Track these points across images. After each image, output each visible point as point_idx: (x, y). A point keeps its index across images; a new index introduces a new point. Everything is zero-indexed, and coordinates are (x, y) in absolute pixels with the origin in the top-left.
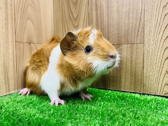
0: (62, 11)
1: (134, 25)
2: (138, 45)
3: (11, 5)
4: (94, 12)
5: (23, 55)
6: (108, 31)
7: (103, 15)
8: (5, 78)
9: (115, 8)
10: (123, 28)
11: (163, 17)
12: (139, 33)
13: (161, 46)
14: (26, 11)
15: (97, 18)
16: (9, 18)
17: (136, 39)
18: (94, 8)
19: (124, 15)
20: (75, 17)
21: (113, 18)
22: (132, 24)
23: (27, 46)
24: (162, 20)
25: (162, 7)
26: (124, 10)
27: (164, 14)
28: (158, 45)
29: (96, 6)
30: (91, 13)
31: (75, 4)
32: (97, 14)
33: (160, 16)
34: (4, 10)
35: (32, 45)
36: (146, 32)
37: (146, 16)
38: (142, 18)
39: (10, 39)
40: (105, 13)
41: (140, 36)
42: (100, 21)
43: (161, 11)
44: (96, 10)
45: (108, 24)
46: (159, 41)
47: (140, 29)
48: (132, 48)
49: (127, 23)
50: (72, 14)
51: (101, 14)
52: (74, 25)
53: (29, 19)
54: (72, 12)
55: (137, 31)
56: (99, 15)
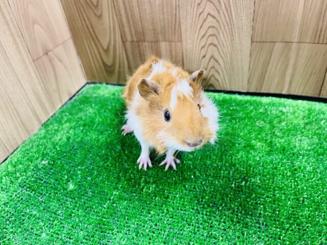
5: (46, 71)
6: (142, 26)
7: (133, 6)
10: (158, 23)
11: (198, 15)
13: (198, 45)
14: (28, 15)
15: (125, 9)
16: (17, 38)
17: (173, 37)
20: (95, 4)
21: (145, 11)
22: (168, 20)
23: (45, 58)
24: (197, 19)
25: (196, 4)
27: (198, 13)
33: (195, 15)
34: (8, 33)
36: (182, 31)
37: (181, 13)
39: (28, 62)
41: (176, 33)
42: (129, 12)
43: (195, 9)
45: (141, 18)
46: (196, 41)
48: (170, 46)
49: (162, 18)
52: (95, 14)
53: (34, 23)
55: (173, 28)
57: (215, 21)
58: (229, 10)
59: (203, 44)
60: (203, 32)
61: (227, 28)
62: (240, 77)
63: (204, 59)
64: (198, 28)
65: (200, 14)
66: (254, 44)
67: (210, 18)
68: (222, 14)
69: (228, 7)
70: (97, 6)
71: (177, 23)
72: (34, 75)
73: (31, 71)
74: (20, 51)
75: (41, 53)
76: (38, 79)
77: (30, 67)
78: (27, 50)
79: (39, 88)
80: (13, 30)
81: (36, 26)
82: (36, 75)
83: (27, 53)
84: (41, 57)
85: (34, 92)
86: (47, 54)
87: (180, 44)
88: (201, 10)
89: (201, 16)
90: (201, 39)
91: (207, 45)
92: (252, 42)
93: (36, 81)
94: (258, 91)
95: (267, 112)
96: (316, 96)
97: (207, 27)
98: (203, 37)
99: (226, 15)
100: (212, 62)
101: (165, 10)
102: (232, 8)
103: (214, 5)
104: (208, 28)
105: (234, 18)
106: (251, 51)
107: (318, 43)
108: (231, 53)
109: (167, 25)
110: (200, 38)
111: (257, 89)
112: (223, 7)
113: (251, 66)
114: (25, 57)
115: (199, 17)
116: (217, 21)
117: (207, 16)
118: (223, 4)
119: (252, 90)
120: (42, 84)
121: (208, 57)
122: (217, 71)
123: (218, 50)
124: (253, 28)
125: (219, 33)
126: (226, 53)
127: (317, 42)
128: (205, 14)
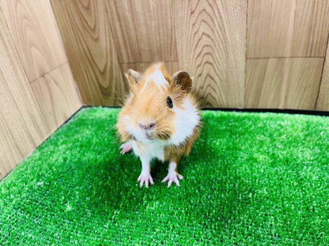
0: (69, 16)
1: (166, 42)
2: (173, 63)
3: (9, 41)
4: (117, 23)
6: (139, 47)
8: (35, 127)
9: (142, 21)
10: (155, 44)
11: (193, 35)
12: (172, 51)
13: (194, 64)
15: (122, 31)
16: (14, 59)
18: (116, 18)
19: (153, 30)
21: (141, 33)
22: (164, 41)
24: (192, 38)
25: (191, 25)
26: (153, 24)
27: (193, 33)
28: (191, 64)
29: (118, 15)
30: (114, 25)
31: (88, 8)
32: (121, 26)
33: (190, 35)
34: (5, 53)
35: (46, 76)
38: (173, 35)
40: (131, 26)
42: (126, 35)
43: (190, 30)
44: (119, 20)
45: (137, 40)
47: (173, 46)
50: (87, 22)
51: (126, 26)
52: (92, 38)
53: (32, 45)
54: (84, 19)
55: (169, 49)
56: (124, 28)
57: (210, 40)
58: (223, 29)
59: (198, 62)
60: (198, 51)
61: (221, 46)
62: (237, 94)
63: (200, 78)
64: (194, 47)
65: (195, 34)
66: (248, 60)
67: (204, 37)
68: (216, 33)
69: (222, 26)
70: (94, 30)
71: (173, 43)
72: (29, 97)
73: (28, 92)
74: (16, 72)
75: (38, 75)
76: (34, 101)
77: (26, 88)
78: (24, 71)
79: (35, 109)
80: (11, 51)
81: (34, 49)
82: (33, 97)
83: (24, 75)
84: (37, 79)
85: (29, 113)
86: (43, 76)
87: (176, 63)
88: (195, 30)
89: (196, 35)
90: (197, 58)
91: (203, 63)
92: (247, 59)
93: (32, 102)
94: (255, 107)
95: (265, 126)
96: (312, 109)
97: (202, 47)
98: (198, 56)
99: (220, 34)
100: (209, 80)
101: (161, 31)
102: (226, 27)
103: (208, 24)
104: (204, 47)
105: (228, 37)
106: (245, 67)
107: (310, 57)
108: (227, 70)
109: (163, 46)
110: (196, 56)
111: (254, 105)
112: (217, 26)
113: (247, 83)
114: (22, 78)
115: (194, 37)
116: (212, 40)
117: (202, 36)
118: (216, 24)
119: (249, 107)
120: (38, 106)
121: (204, 75)
122: (213, 89)
123: (214, 68)
124: (247, 46)
125: (214, 51)
126: (222, 71)
127: (308, 56)
128: (200, 33)
